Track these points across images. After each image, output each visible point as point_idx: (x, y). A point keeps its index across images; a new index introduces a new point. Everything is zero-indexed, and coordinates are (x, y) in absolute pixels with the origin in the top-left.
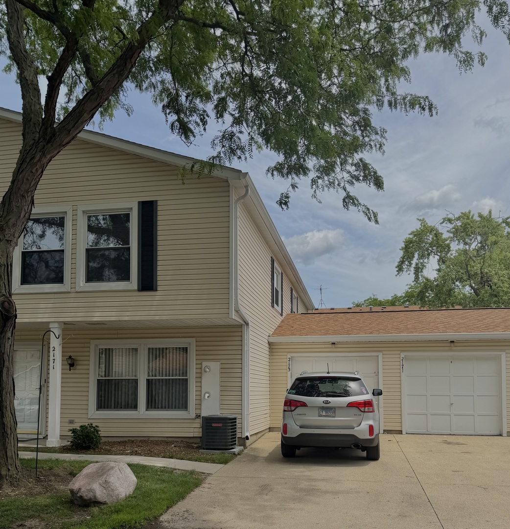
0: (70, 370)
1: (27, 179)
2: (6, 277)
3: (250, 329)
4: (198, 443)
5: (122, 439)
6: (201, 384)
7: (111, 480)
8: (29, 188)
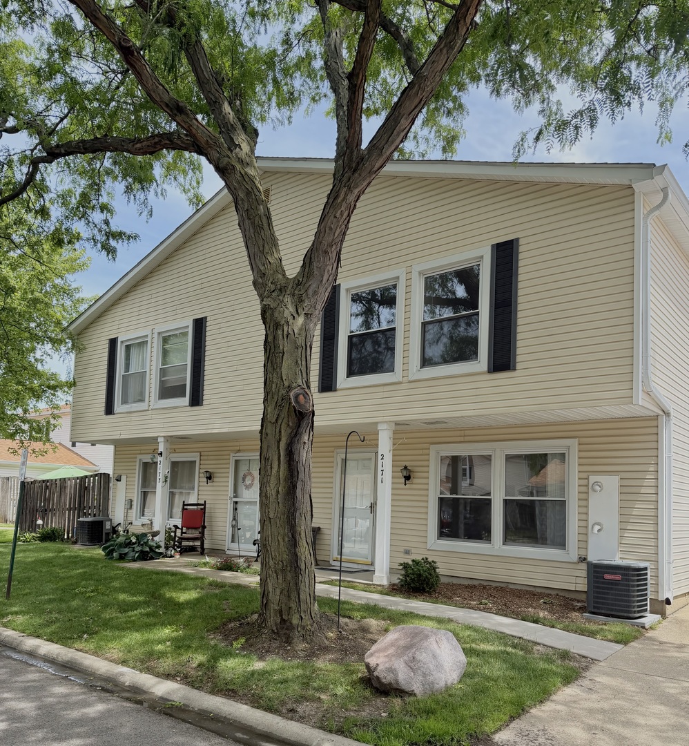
0: (405, 485)
1: (331, 229)
2: (304, 363)
3: (672, 422)
4: (582, 601)
5: (470, 583)
6: (588, 510)
7: (421, 658)
8: (333, 240)
